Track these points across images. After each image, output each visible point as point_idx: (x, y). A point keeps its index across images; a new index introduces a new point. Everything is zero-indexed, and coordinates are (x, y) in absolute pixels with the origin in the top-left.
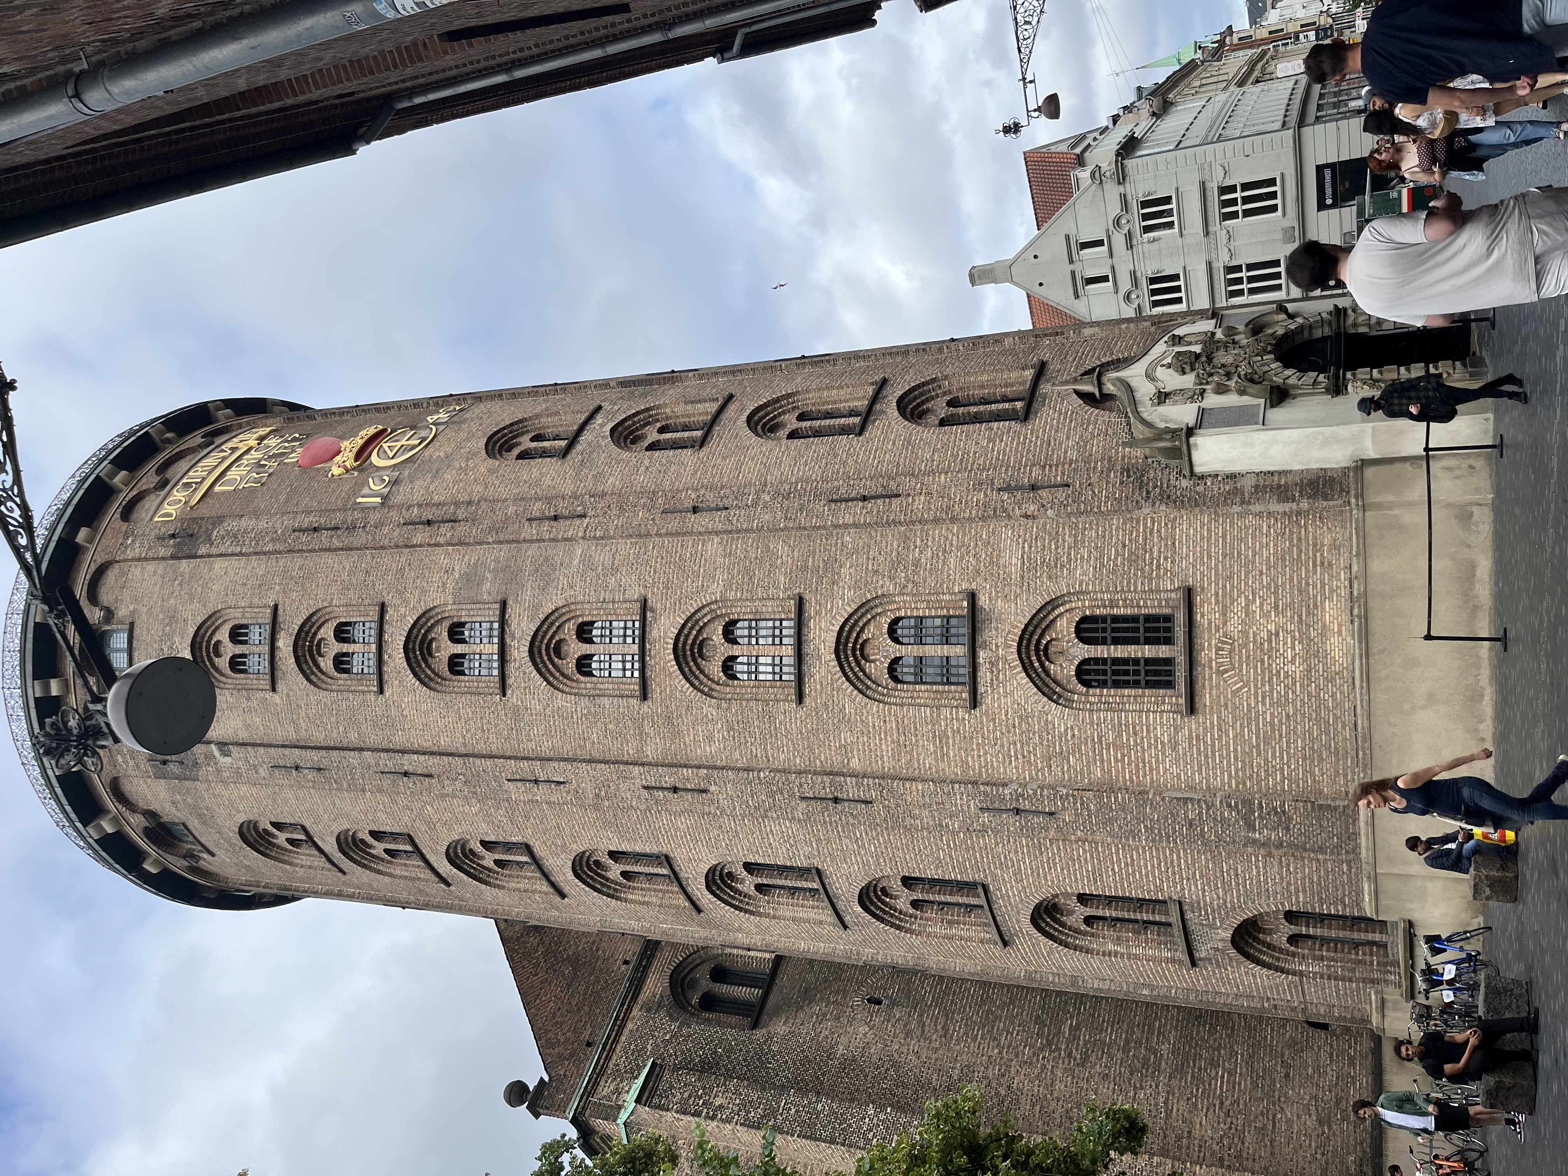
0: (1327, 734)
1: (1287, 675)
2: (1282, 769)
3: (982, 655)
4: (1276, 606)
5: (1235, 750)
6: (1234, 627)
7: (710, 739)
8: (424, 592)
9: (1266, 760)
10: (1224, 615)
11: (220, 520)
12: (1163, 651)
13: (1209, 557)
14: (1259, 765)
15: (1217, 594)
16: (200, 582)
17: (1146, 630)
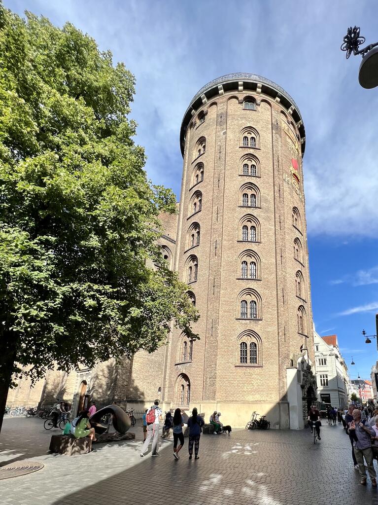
0: (231, 395)
1: (244, 387)
2: (223, 385)
3: (248, 321)
4: (259, 385)
5: (227, 376)
6: (254, 376)
7: (228, 257)
8: (263, 188)
10: (257, 374)
11: (281, 137)
12: (249, 361)
13: (269, 371)
14: (224, 380)
15: (261, 373)
16: (266, 130)
17: (253, 357)
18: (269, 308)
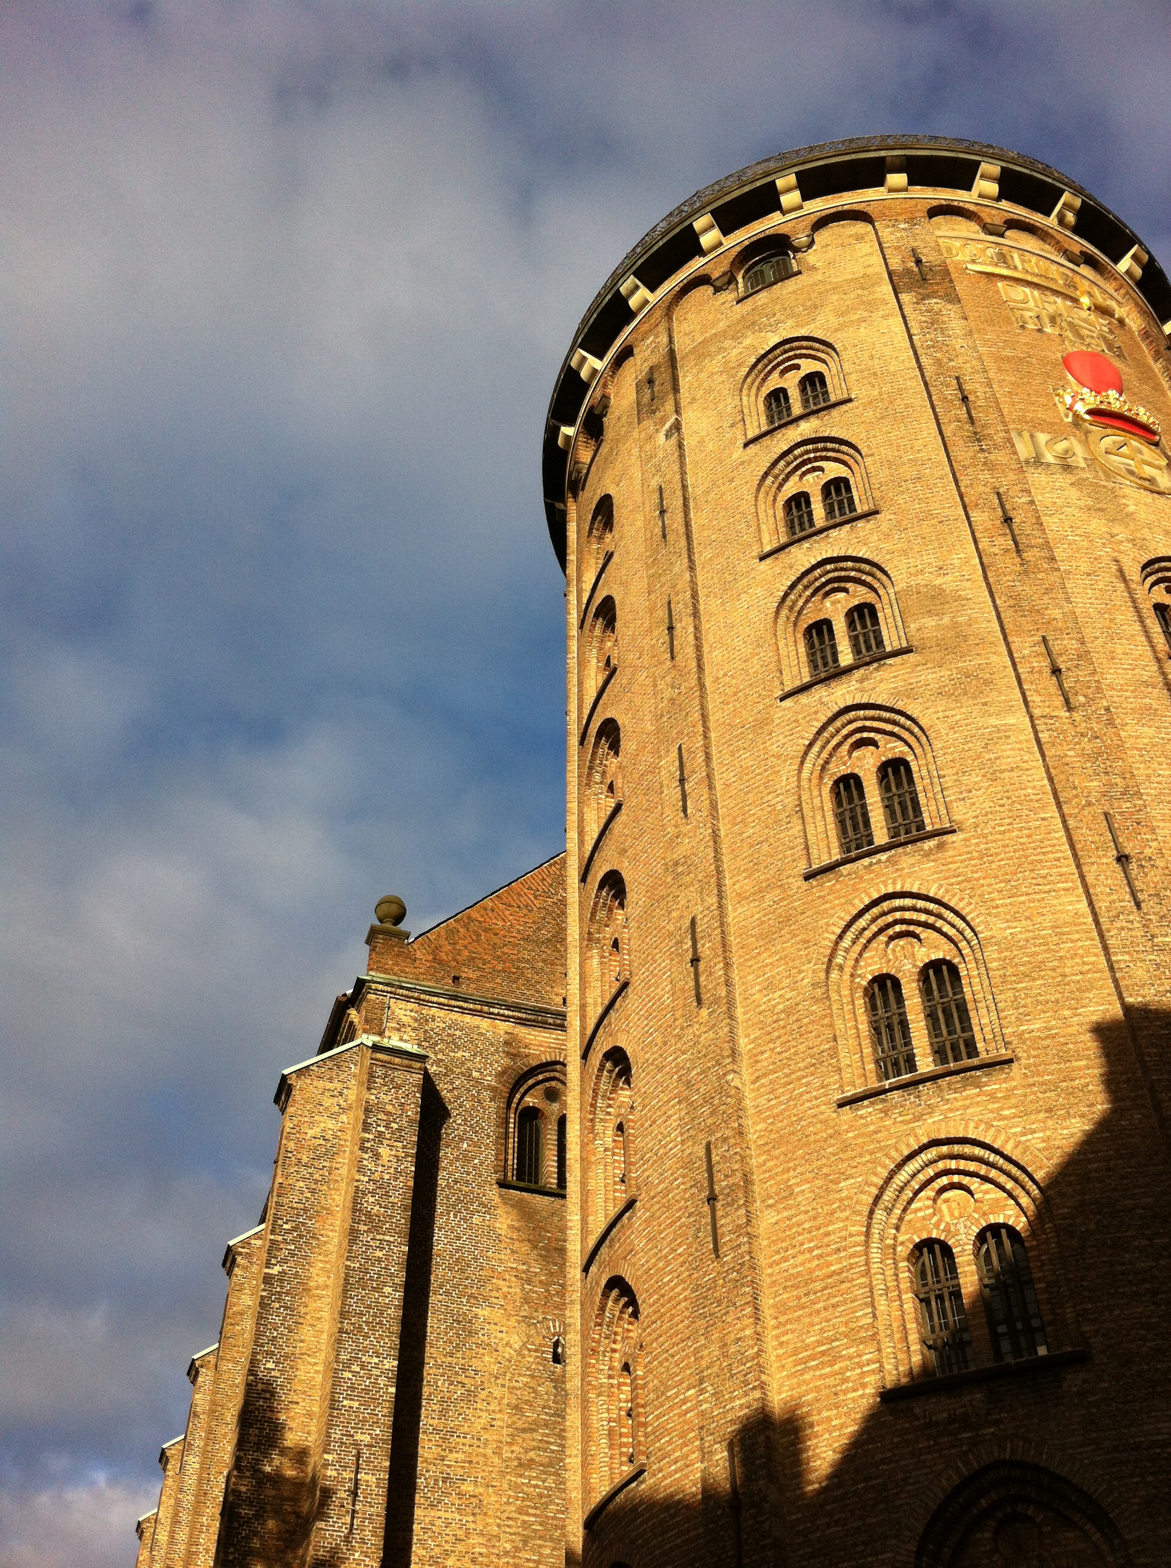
3: (977, 1395)
7: (770, 986)
8: (905, 553)
11: (955, 300)
16: (868, 314)
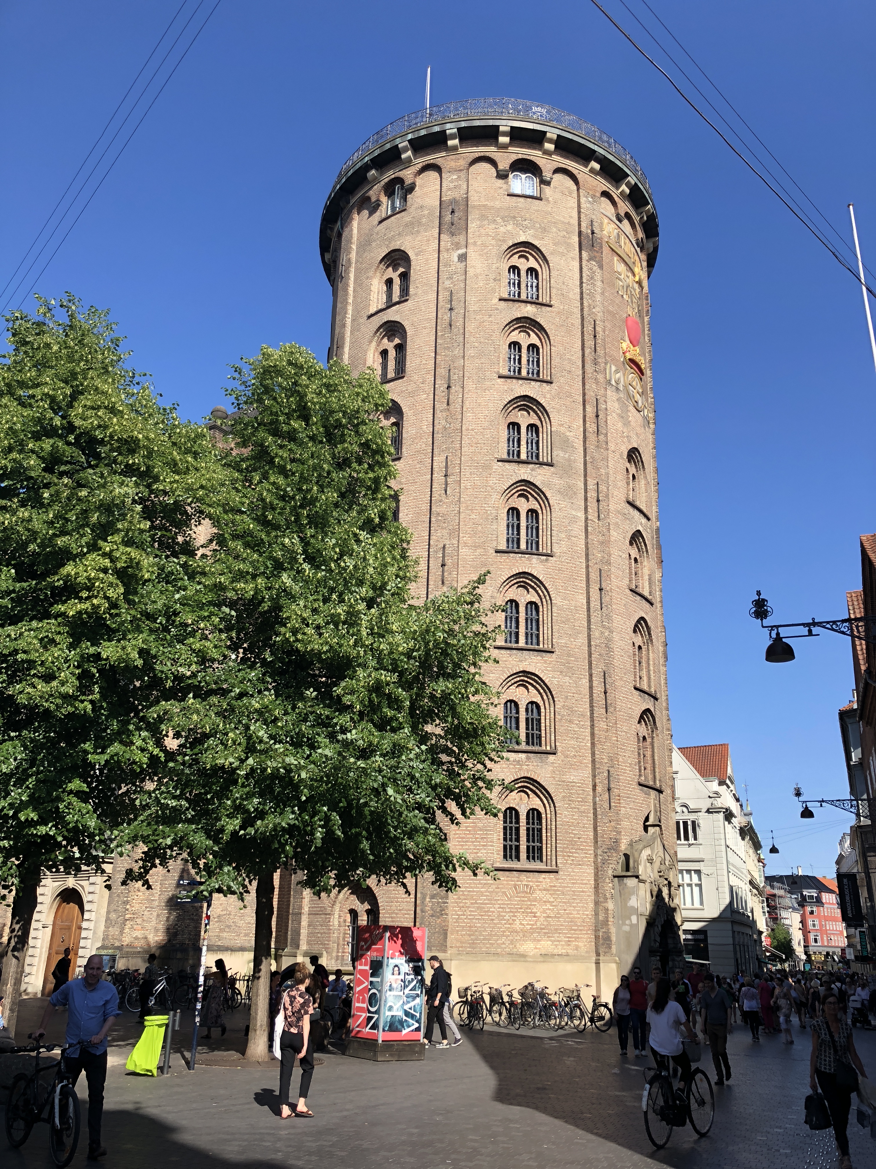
0: (484, 939)
1: (515, 920)
2: (464, 915)
3: (523, 756)
4: (548, 917)
5: (473, 891)
6: (538, 894)
8: (559, 411)
9: (469, 907)
10: (544, 890)
11: (601, 267)
12: (523, 855)
13: (573, 883)
14: (466, 903)
15: (555, 886)
16: (565, 251)
17: (533, 847)
18: (571, 721)
